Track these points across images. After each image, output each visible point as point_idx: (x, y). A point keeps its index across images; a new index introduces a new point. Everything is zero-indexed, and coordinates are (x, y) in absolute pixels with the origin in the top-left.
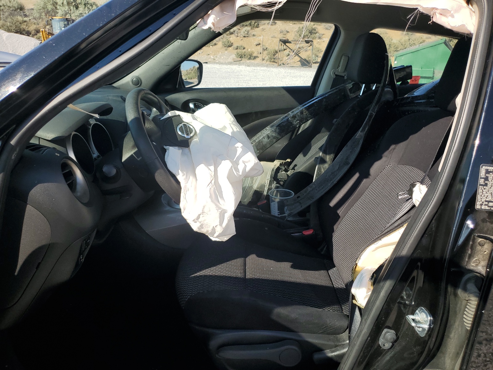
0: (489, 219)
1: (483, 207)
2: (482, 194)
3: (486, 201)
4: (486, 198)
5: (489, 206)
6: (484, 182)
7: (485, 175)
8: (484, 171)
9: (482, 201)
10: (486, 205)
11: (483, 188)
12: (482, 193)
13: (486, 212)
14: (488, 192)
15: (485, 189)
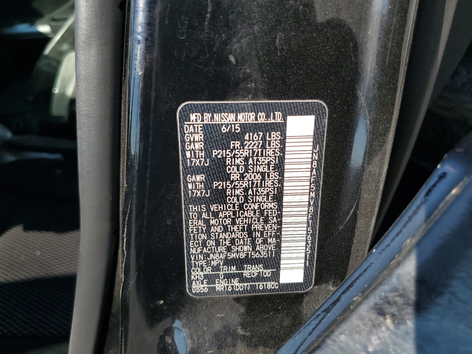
0: (244, 326)
1: (220, 286)
2: (204, 236)
3: (228, 262)
4: (229, 249)
5: (243, 279)
6: (208, 184)
7: (208, 154)
8: (197, 137)
9: (214, 263)
10: (229, 277)
11: (208, 210)
12: (208, 232)
13: (238, 300)
14: (234, 223)
15: (216, 215)
